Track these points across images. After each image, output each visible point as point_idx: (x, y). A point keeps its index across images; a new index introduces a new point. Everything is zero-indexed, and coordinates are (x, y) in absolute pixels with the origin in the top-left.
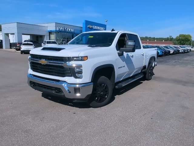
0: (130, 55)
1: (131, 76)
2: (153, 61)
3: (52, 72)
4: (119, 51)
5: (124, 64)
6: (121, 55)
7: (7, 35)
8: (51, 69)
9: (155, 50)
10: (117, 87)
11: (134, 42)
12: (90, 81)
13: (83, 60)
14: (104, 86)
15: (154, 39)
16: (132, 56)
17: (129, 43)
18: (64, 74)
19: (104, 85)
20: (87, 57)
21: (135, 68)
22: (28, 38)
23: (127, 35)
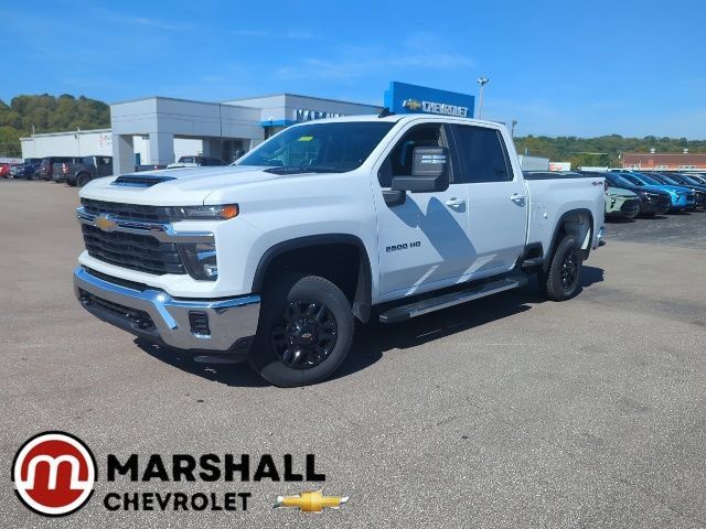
0: (449, 202)
1: (462, 280)
2: (583, 228)
3: (132, 258)
4: (389, 189)
5: (417, 233)
6: (396, 201)
7: (127, 139)
8: (123, 247)
9: (595, 184)
10: (384, 317)
11: (444, 154)
12: (250, 291)
13: (223, 218)
14: (316, 312)
15: (683, 143)
16: (462, 208)
17: (424, 157)
18: (162, 264)
19: (317, 309)
20: (236, 206)
21: (478, 252)
22: (195, 148)
23: (442, 130)
